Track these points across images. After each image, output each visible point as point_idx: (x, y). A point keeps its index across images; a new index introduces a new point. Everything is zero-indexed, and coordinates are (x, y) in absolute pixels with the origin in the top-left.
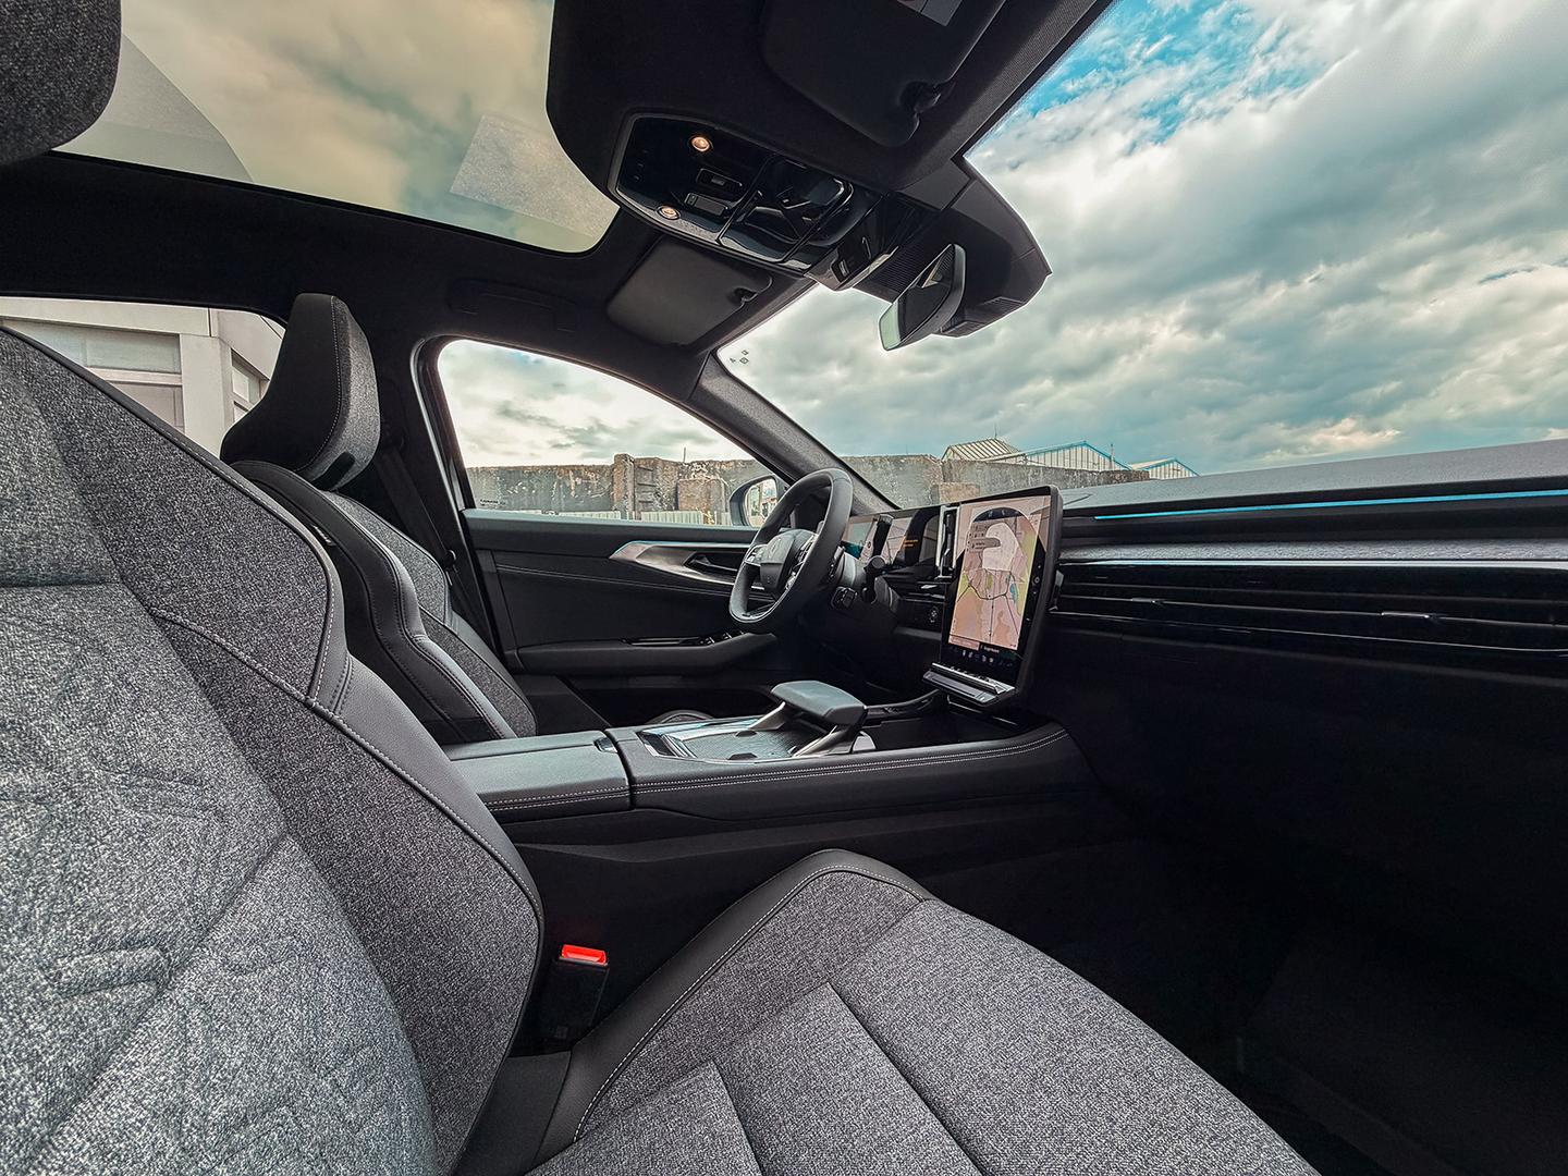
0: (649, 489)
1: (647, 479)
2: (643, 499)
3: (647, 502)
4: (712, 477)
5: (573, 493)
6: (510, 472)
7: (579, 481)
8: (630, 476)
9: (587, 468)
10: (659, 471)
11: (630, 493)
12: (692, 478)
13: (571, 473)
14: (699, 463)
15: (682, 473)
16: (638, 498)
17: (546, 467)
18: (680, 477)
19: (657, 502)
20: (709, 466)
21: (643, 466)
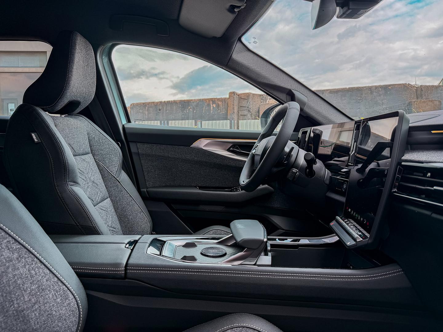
0: (245, 108)
1: (244, 103)
2: (243, 114)
3: (245, 115)
5: (212, 112)
7: (215, 106)
8: (236, 103)
9: (218, 99)
10: (250, 100)
11: (236, 111)
12: (267, 102)
13: (211, 102)
15: (263, 100)
16: (240, 113)
17: (200, 99)
18: (261, 102)
19: (249, 115)
21: (242, 97)
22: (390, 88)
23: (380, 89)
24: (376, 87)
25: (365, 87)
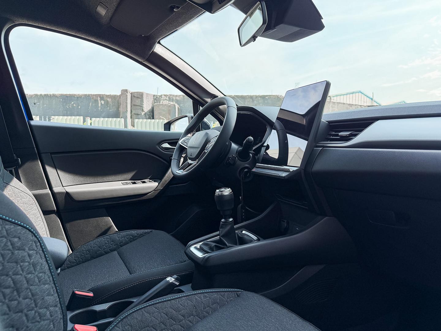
0: (139, 107)
1: (138, 102)
2: (136, 113)
3: (138, 114)
4: (172, 103)
5: (100, 108)
6: (67, 97)
7: (103, 102)
8: (129, 101)
9: (108, 96)
10: (144, 99)
11: (129, 109)
12: (161, 103)
13: (99, 99)
14: (165, 95)
15: (156, 100)
16: (133, 112)
17: (86, 95)
18: (155, 103)
19: (143, 114)
20: (170, 98)
21: (136, 96)
22: (267, 98)
23: (260, 98)
24: (257, 97)
25: (248, 96)
